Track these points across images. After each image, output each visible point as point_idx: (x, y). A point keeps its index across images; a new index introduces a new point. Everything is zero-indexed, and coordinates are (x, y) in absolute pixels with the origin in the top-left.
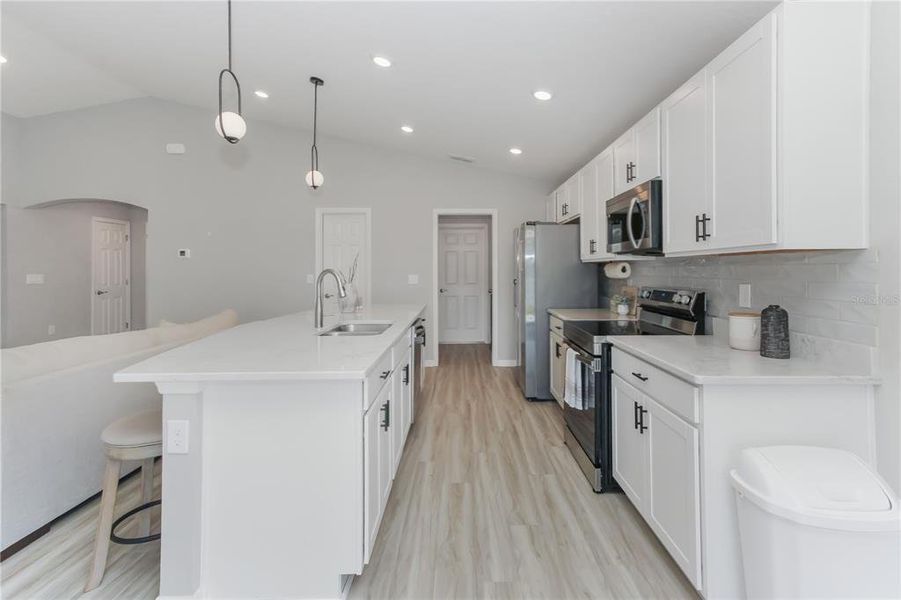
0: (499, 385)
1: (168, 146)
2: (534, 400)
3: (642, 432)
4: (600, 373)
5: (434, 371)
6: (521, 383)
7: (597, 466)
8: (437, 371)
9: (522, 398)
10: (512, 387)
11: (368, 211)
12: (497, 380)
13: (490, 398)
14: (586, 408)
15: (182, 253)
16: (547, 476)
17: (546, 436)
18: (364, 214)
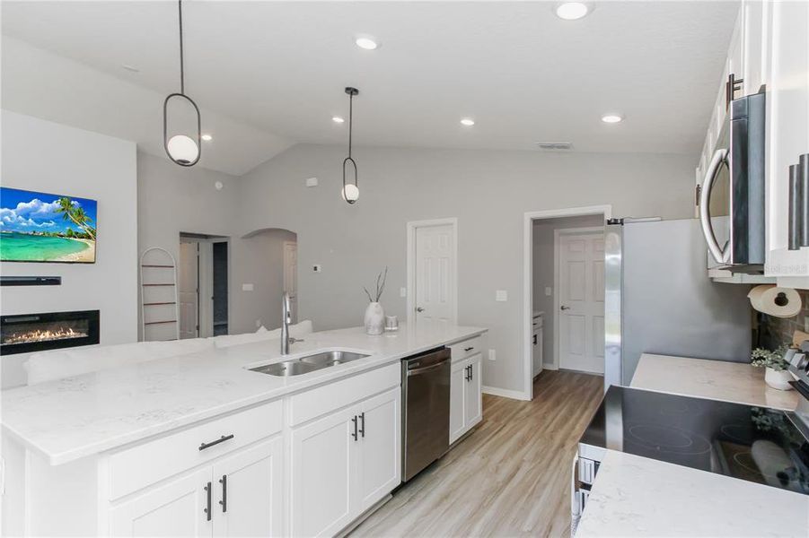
1: (308, 180)
5: (520, 406)
8: (523, 407)
11: (454, 220)
15: (315, 269)
18: (452, 224)
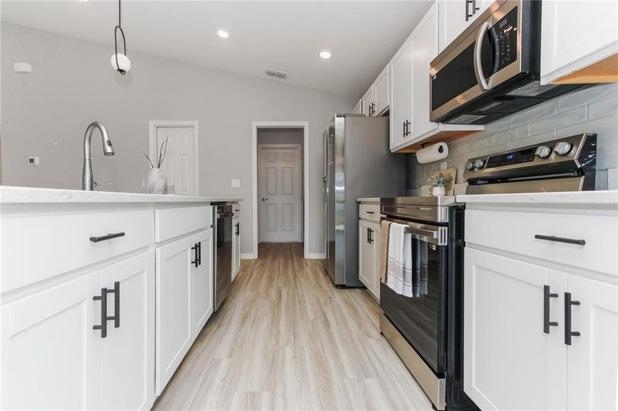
0: (310, 274)
1: (16, 64)
2: (343, 287)
3: (568, 342)
4: (447, 246)
5: (253, 262)
6: (330, 273)
7: (440, 375)
8: (256, 263)
9: (331, 285)
10: (321, 275)
11: (195, 123)
12: (308, 269)
13: (301, 284)
14: (418, 296)
15: (32, 161)
16: (368, 381)
17: (360, 326)
18: (193, 127)
